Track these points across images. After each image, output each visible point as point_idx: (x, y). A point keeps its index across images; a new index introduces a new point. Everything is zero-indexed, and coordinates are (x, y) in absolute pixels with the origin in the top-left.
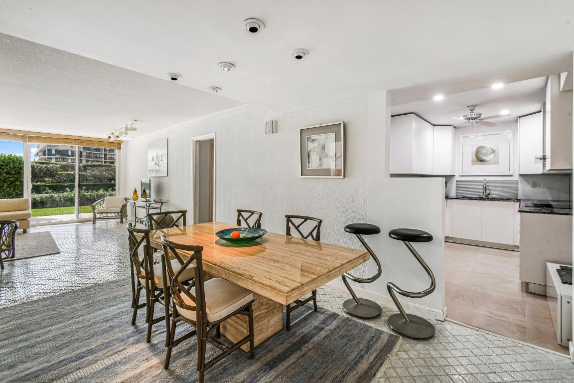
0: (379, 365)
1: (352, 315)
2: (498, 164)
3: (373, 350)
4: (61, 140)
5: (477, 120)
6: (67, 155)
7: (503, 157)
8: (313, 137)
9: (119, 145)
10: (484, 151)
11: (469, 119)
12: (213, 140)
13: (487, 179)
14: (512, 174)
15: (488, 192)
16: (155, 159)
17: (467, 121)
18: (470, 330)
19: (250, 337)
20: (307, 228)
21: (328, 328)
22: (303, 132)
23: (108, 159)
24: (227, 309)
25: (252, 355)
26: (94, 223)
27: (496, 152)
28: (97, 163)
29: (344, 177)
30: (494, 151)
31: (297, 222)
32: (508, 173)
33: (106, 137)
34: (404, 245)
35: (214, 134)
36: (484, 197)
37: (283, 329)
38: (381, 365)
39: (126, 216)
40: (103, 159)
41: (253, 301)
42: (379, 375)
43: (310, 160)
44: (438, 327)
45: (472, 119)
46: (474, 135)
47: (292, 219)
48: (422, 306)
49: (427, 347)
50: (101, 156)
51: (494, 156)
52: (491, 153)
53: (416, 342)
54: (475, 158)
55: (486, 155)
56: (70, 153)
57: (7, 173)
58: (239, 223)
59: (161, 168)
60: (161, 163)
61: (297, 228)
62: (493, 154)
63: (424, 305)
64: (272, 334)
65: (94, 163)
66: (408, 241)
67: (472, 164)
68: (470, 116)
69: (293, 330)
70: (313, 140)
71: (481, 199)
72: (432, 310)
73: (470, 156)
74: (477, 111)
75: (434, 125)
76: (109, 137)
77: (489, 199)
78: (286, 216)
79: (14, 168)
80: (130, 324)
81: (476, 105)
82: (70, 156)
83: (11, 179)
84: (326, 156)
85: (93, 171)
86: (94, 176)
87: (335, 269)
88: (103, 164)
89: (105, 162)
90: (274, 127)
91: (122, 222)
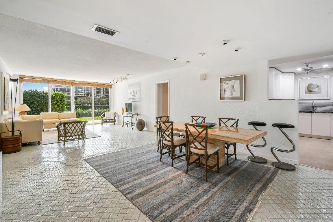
0: (274, 176)
1: (254, 162)
2: (321, 93)
3: (269, 172)
4: (87, 85)
5: (310, 71)
6: (66, 91)
7: (324, 89)
8: (227, 82)
9: (110, 86)
10: (313, 86)
11: (306, 70)
12: (167, 83)
13: (315, 101)
14: (329, 99)
15: (315, 109)
16: (132, 93)
17: (304, 71)
18: (312, 168)
19: (218, 164)
20: (230, 123)
21: (245, 165)
22: (222, 80)
23: (85, 93)
24: (213, 151)
25: (218, 172)
26: (102, 124)
27: (320, 87)
28: (80, 95)
29: (245, 100)
30: (318, 86)
31: (224, 121)
32: (327, 98)
33: (109, 83)
34: (279, 129)
35: (169, 80)
36: (313, 111)
37: (225, 165)
38: (275, 177)
39: (115, 121)
40: (83, 93)
41: (219, 150)
42: (275, 179)
43: (225, 93)
44: (296, 166)
45: (307, 70)
46: (306, 78)
47: (222, 120)
48: (287, 159)
49: (293, 173)
50: (82, 91)
51: (319, 89)
52: (317, 88)
53: (287, 171)
54: (307, 90)
55: (314, 88)
56: (67, 90)
57: (57, 101)
58: (192, 122)
59: (136, 97)
60: (136, 95)
61: (224, 123)
62: (318, 88)
63: (288, 158)
64: (222, 166)
65: (79, 95)
66: (281, 128)
67: (305, 94)
68: (306, 69)
69: (230, 165)
70: (227, 83)
71: (311, 112)
72: (293, 160)
73: (304, 89)
74: (310, 66)
75: (283, 73)
76: (111, 83)
77: (315, 112)
78: (219, 118)
79: (59, 98)
80: (159, 161)
81: (310, 63)
82: (67, 92)
83: (58, 103)
84: (234, 91)
85: (80, 99)
86: (81, 102)
87: (258, 136)
88: (83, 95)
89: (84, 95)
90: (204, 77)
91: (114, 124)
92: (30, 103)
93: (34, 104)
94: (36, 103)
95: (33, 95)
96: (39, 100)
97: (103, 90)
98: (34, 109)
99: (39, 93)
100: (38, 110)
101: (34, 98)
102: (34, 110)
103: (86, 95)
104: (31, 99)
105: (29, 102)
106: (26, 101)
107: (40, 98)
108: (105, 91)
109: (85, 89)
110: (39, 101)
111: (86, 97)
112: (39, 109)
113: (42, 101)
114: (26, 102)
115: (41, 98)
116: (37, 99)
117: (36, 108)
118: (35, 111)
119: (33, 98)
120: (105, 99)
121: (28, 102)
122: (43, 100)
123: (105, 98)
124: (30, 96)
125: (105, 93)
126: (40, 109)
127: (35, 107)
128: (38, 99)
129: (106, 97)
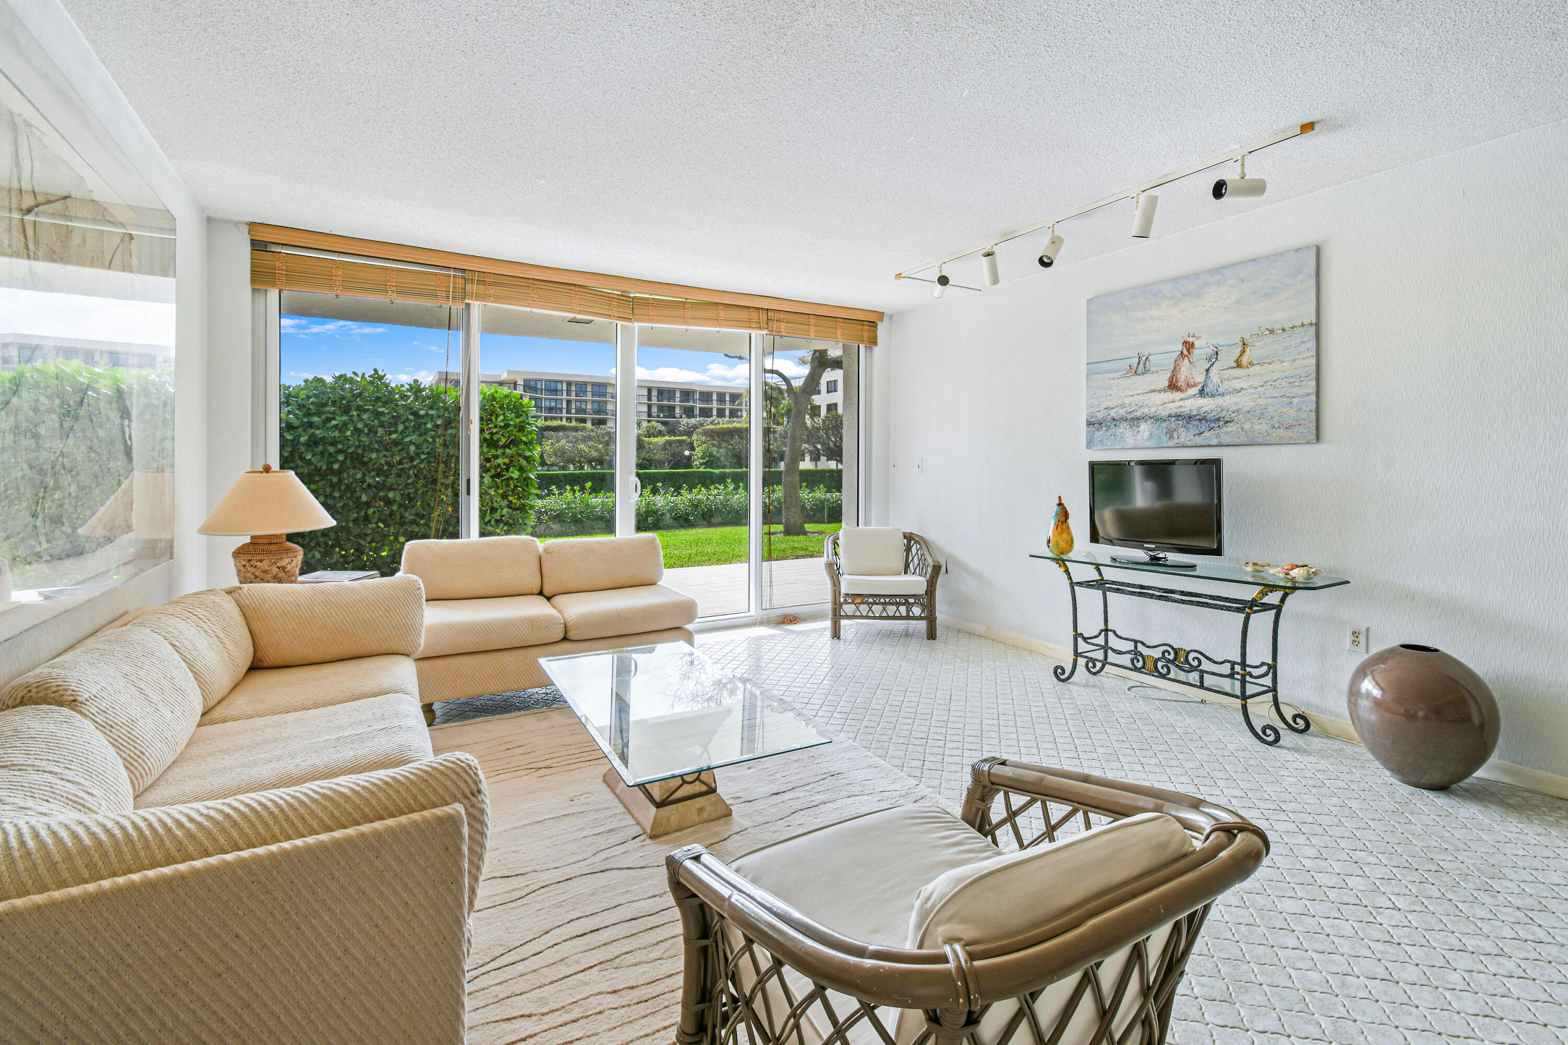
9: (872, 328)
23: (573, 411)
40: (564, 414)
59: (1239, 402)
86: (561, 453)
88: (564, 423)
91: (932, 635)
92: (341, 457)
93: (365, 464)
94: (374, 456)
95: (359, 408)
96: (394, 436)
97: (649, 399)
98: (364, 498)
99: (392, 392)
100: (388, 502)
101: (366, 425)
102: (368, 505)
103: (577, 420)
104: (348, 433)
105: (340, 452)
106: (320, 448)
107: (401, 427)
108: (654, 400)
109: (574, 393)
110: (396, 443)
111: (576, 429)
112: (391, 495)
113: (412, 448)
114: (322, 453)
115: (406, 428)
116: (381, 431)
117: (380, 487)
118: (371, 511)
119: (360, 426)
120: (660, 440)
121: (331, 449)
122: (413, 438)
123: (660, 433)
124: (346, 411)
125: (654, 410)
126: (398, 498)
127: (371, 481)
128: (391, 433)
129: (663, 428)
